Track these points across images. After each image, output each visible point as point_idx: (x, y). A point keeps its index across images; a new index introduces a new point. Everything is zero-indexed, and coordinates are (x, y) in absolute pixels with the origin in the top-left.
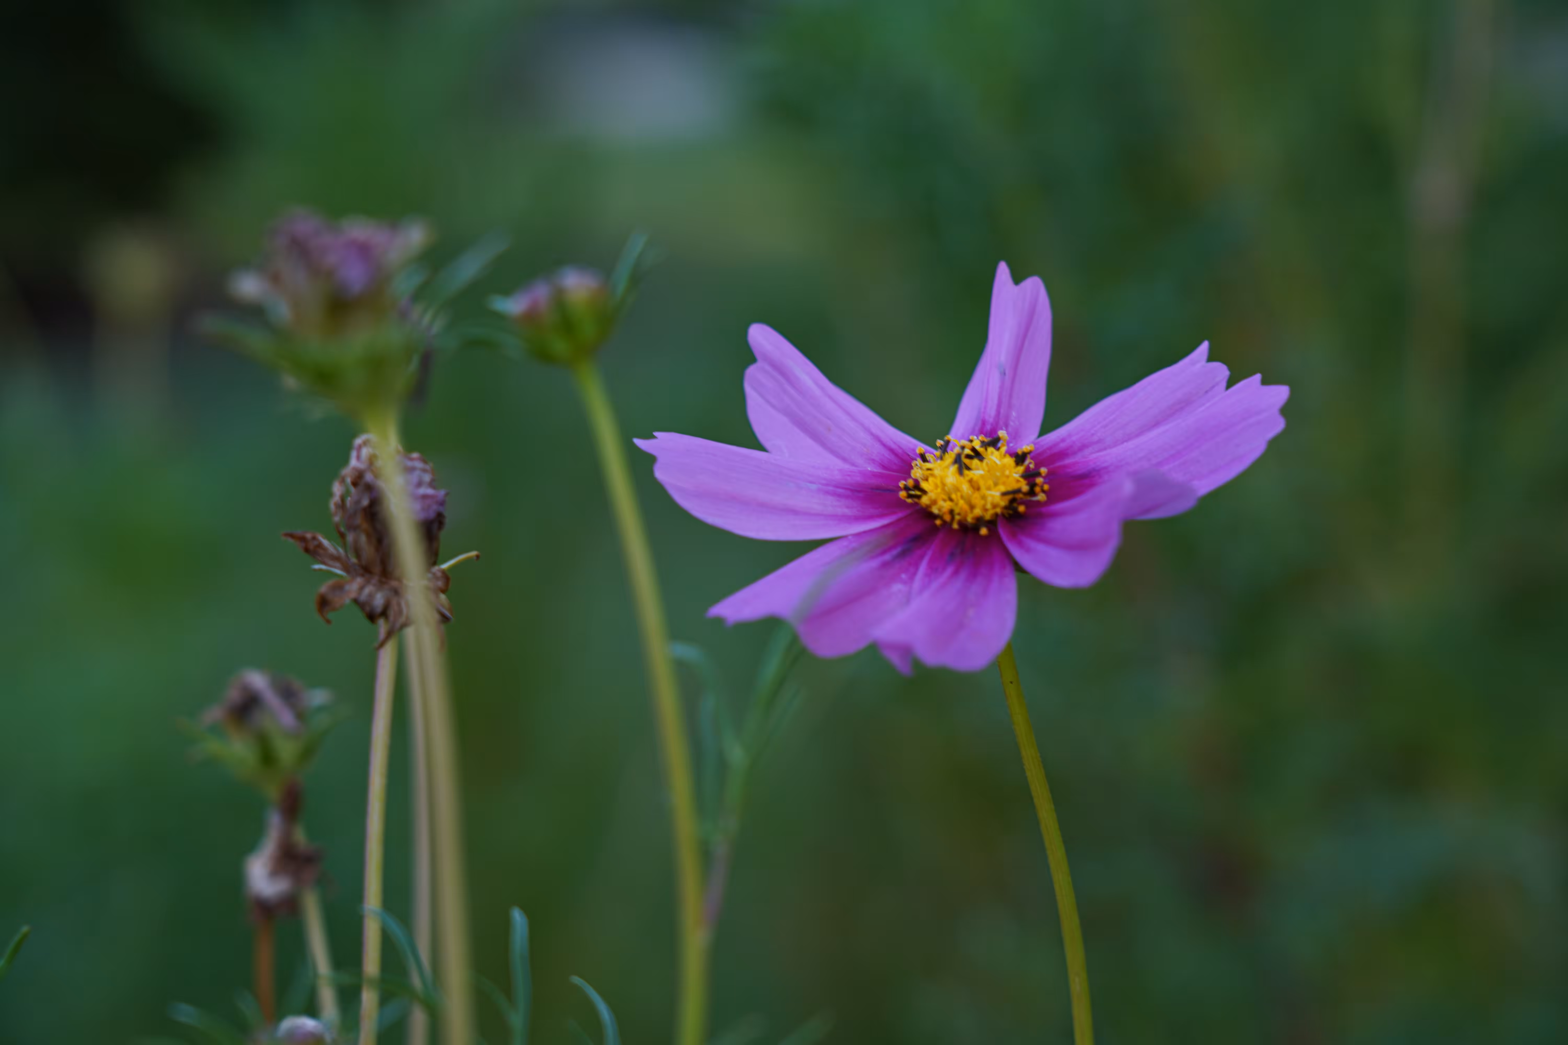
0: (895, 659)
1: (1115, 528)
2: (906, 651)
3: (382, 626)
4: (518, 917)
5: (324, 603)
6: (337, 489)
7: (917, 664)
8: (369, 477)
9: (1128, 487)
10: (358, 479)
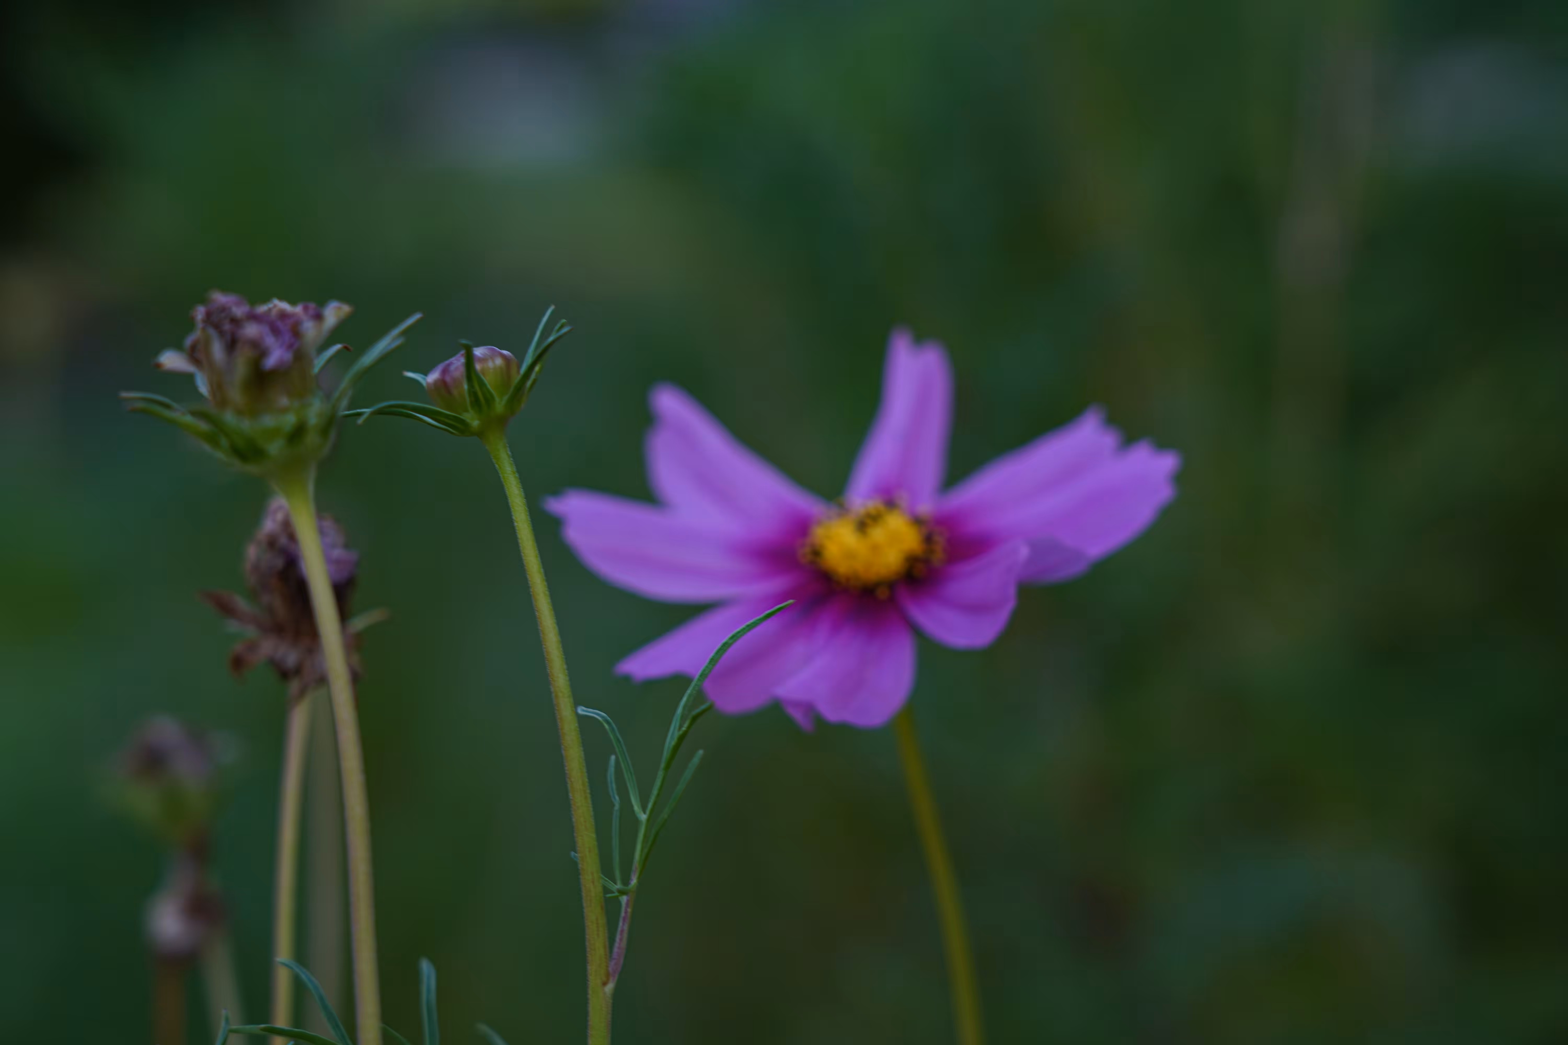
0: (797, 716)
1: (1012, 591)
2: (809, 708)
3: (294, 686)
4: (426, 967)
5: (238, 663)
6: (252, 552)
7: (820, 722)
8: (283, 541)
9: (1024, 552)
10: (272, 543)
